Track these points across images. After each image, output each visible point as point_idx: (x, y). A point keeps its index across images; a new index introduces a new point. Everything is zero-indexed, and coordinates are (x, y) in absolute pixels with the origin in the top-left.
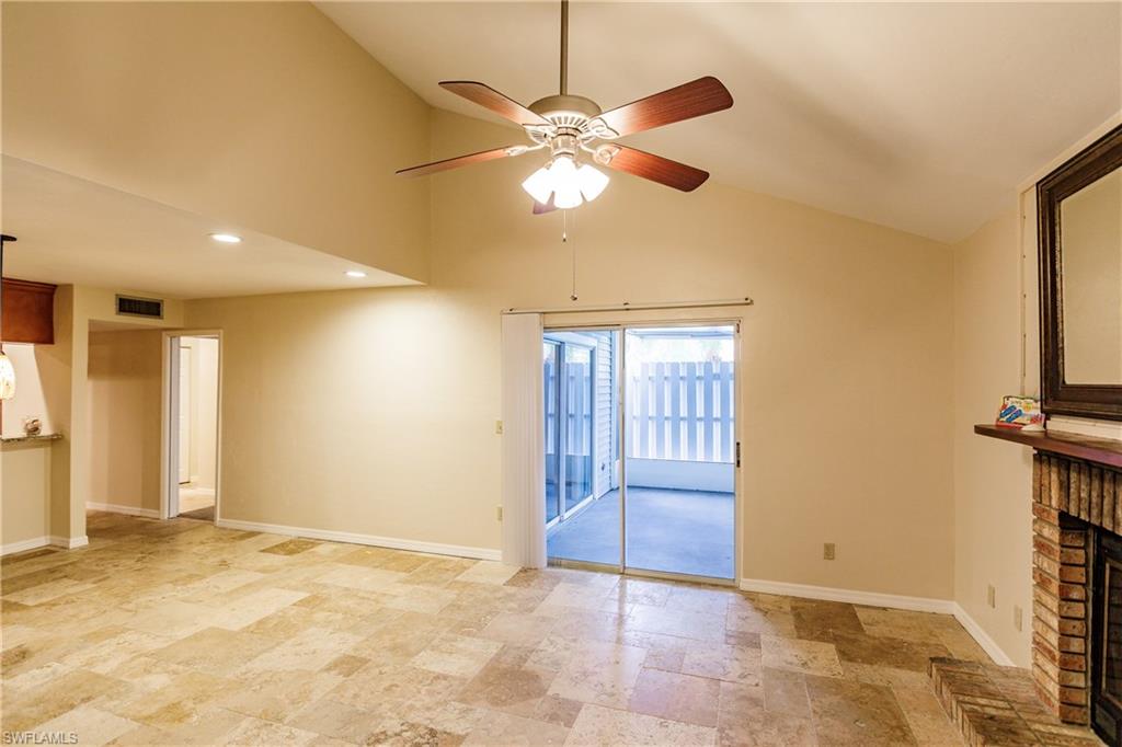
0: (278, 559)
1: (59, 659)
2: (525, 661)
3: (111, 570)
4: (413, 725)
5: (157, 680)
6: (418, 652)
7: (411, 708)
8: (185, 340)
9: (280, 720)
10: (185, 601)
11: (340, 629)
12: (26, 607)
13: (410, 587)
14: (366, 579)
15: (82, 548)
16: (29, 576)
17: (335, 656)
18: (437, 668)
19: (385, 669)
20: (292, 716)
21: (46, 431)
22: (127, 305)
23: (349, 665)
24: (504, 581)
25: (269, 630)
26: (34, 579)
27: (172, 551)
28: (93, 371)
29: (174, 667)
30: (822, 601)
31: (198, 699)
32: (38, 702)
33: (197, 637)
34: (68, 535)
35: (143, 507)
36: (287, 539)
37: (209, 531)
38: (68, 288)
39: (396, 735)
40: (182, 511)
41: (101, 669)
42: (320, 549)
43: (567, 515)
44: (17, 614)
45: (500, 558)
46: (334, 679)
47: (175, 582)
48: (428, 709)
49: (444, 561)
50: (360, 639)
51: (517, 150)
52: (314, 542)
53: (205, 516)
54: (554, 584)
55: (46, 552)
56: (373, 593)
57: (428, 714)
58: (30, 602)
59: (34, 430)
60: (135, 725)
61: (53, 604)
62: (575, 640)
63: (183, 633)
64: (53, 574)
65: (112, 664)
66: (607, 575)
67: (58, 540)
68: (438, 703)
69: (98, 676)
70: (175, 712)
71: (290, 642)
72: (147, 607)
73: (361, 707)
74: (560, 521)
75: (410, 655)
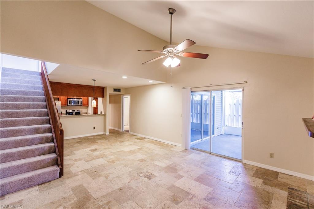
0: (138, 141)
1: (100, 151)
2: (176, 166)
3: (111, 139)
4: (148, 172)
5: (112, 157)
6: (155, 161)
7: (150, 169)
8: (125, 96)
9: (127, 166)
10: (120, 145)
11: (143, 154)
12: (98, 143)
13: (160, 149)
14: (152, 146)
15: (108, 135)
16: (100, 138)
17: (141, 159)
18: (158, 164)
19: (148, 162)
20: (129, 166)
21: (103, 113)
22: (115, 90)
23: (142, 160)
24: (180, 151)
25: (132, 152)
26: (100, 139)
27: (121, 137)
28: (110, 102)
29: (115, 155)
30: (268, 170)
31: (117, 161)
32: (96, 156)
33: (120, 151)
34: (106, 132)
35: (119, 128)
36: (140, 137)
37: (128, 134)
38: (106, 87)
39: (145, 173)
40: (125, 130)
41: (105, 154)
42: (146, 140)
43: (203, 139)
44: (97, 144)
45: (181, 146)
46: (139, 162)
47: (120, 142)
48: (153, 170)
49: (169, 145)
50: (146, 156)
51: (163, 57)
52: (145, 138)
53: (128, 131)
54: (191, 153)
55: (103, 135)
56: (152, 149)
57: (152, 171)
58: (99, 142)
59: (101, 113)
60: (107, 162)
61: (102, 143)
62: (189, 165)
63: (118, 150)
64: (103, 138)
65: (107, 153)
66: (206, 153)
67: (105, 133)
68: (155, 170)
69: (104, 154)
70: (113, 162)
71: (134, 155)
72: (114, 146)
73: (141, 168)
74: (202, 140)
75: (153, 161)
